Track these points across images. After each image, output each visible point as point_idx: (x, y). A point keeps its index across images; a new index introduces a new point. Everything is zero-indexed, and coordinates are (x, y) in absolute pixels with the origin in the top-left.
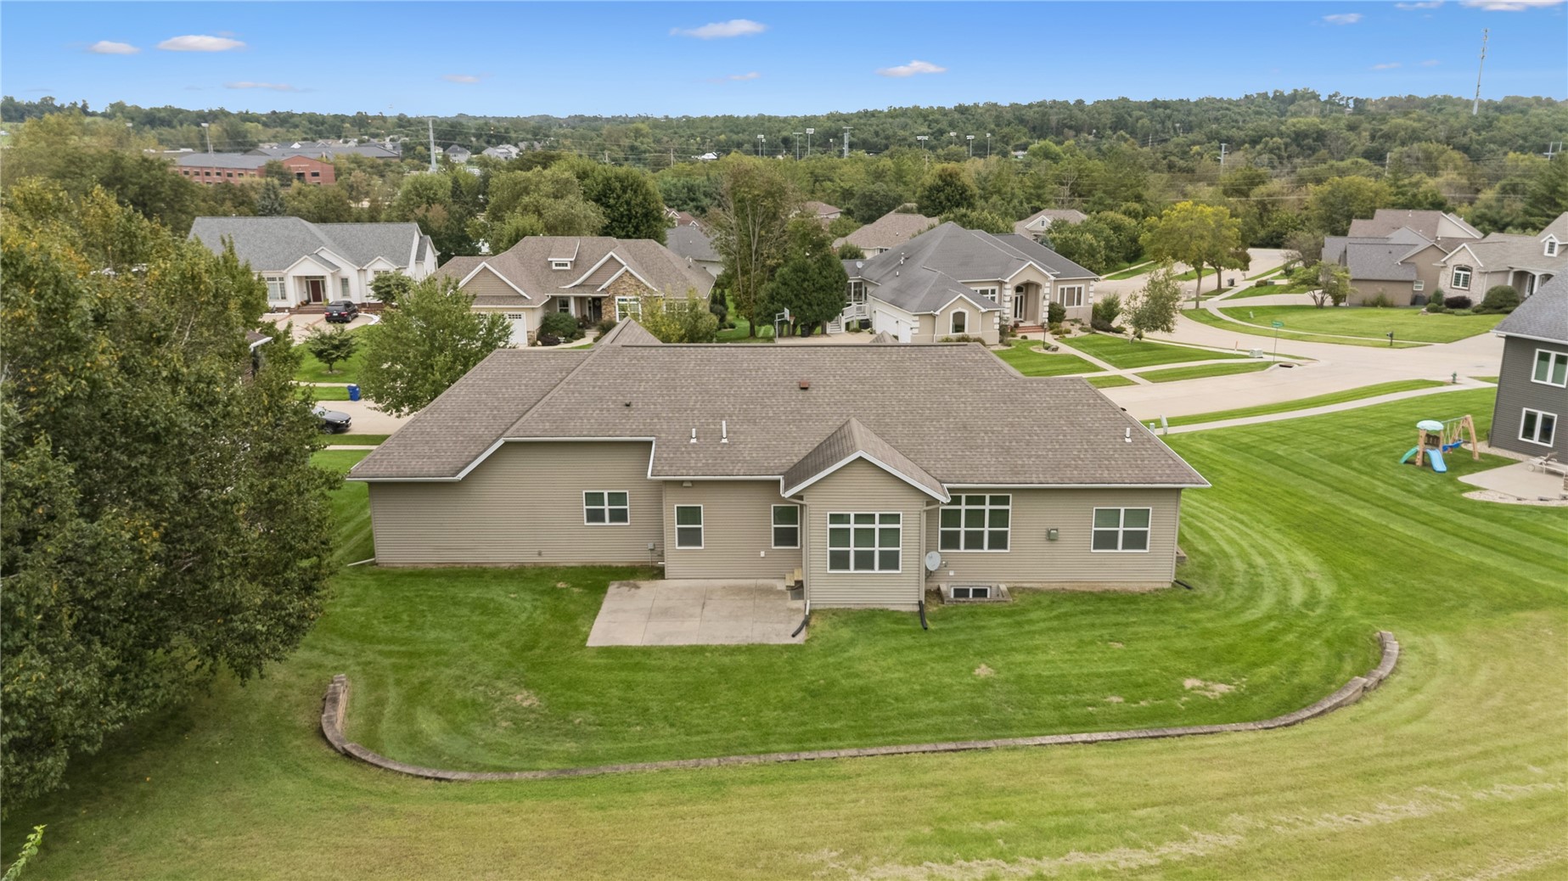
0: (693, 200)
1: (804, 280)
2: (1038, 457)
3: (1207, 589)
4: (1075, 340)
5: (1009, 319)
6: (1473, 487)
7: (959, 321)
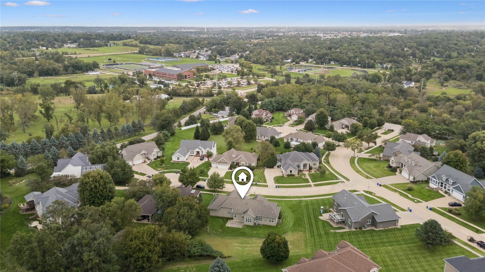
0: (271, 104)
1: (270, 160)
3: (279, 226)
4: (311, 174)
5: (302, 169)
6: (322, 216)
7: (291, 171)
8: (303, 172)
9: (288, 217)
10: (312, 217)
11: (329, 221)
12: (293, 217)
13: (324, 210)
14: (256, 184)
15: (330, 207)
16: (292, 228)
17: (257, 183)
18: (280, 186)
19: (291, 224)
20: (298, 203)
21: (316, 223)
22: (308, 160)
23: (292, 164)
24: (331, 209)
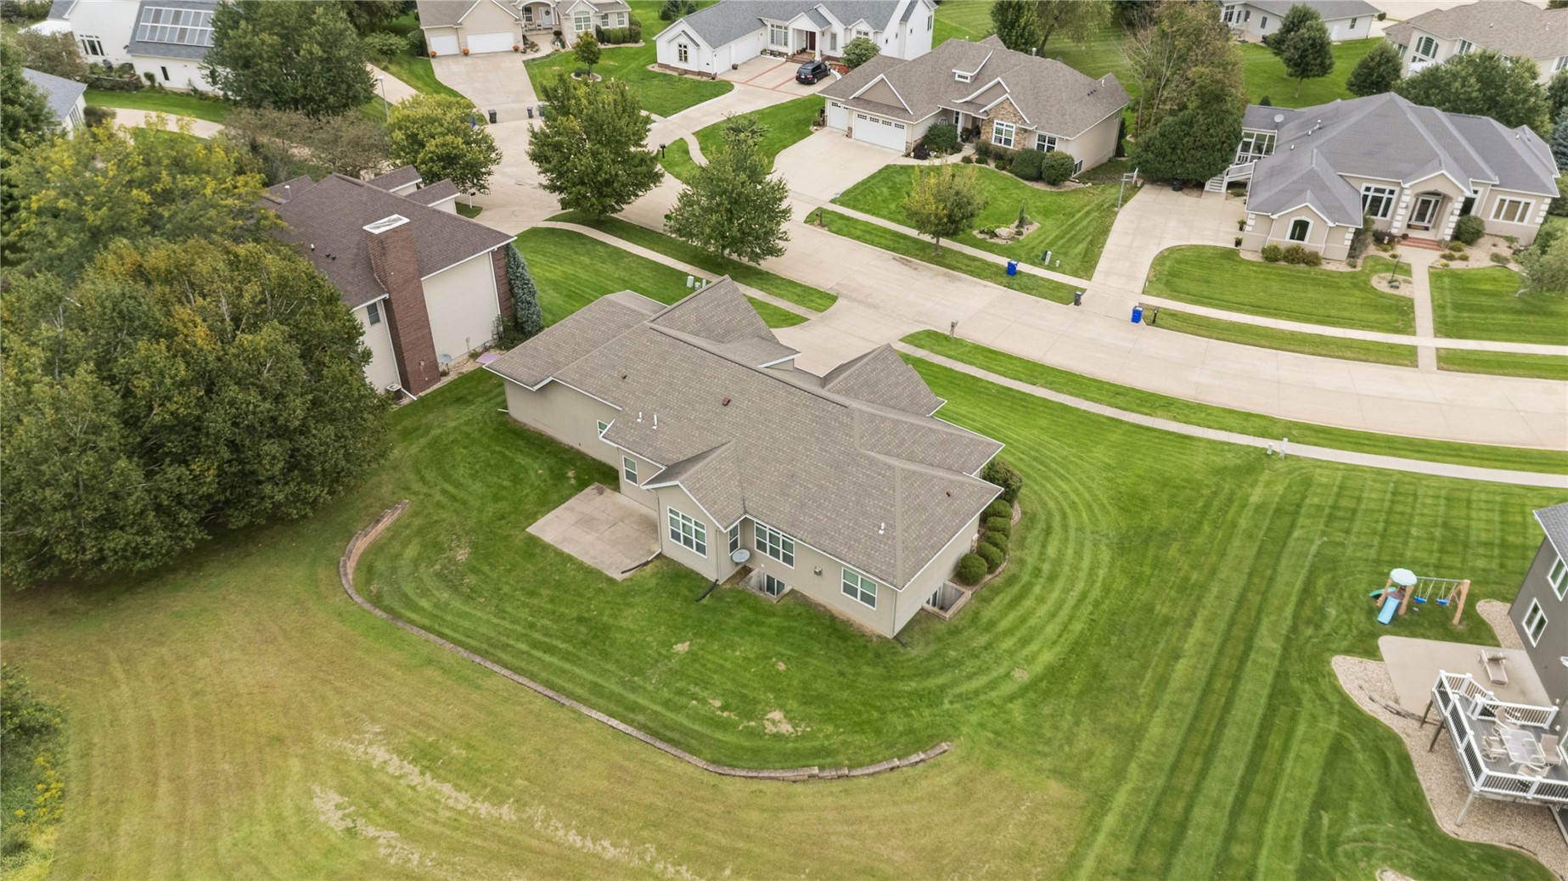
1: (1188, 134)
2: (816, 519)
3: (917, 651)
4: (1455, 275)
5: (1398, 228)
6: (1372, 653)
7: (1300, 229)
8: (1401, 250)
9: (1052, 578)
10: (1268, 642)
11: (1415, 741)
12: (1096, 592)
13: (1414, 601)
14: (1011, 270)
15: (1489, 587)
16: (1017, 710)
17: (1022, 267)
18: (1173, 315)
19: (1031, 660)
20: (1221, 472)
21: (1266, 725)
22: (1468, 170)
23: (1330, 177)
24: (1492, 611)
